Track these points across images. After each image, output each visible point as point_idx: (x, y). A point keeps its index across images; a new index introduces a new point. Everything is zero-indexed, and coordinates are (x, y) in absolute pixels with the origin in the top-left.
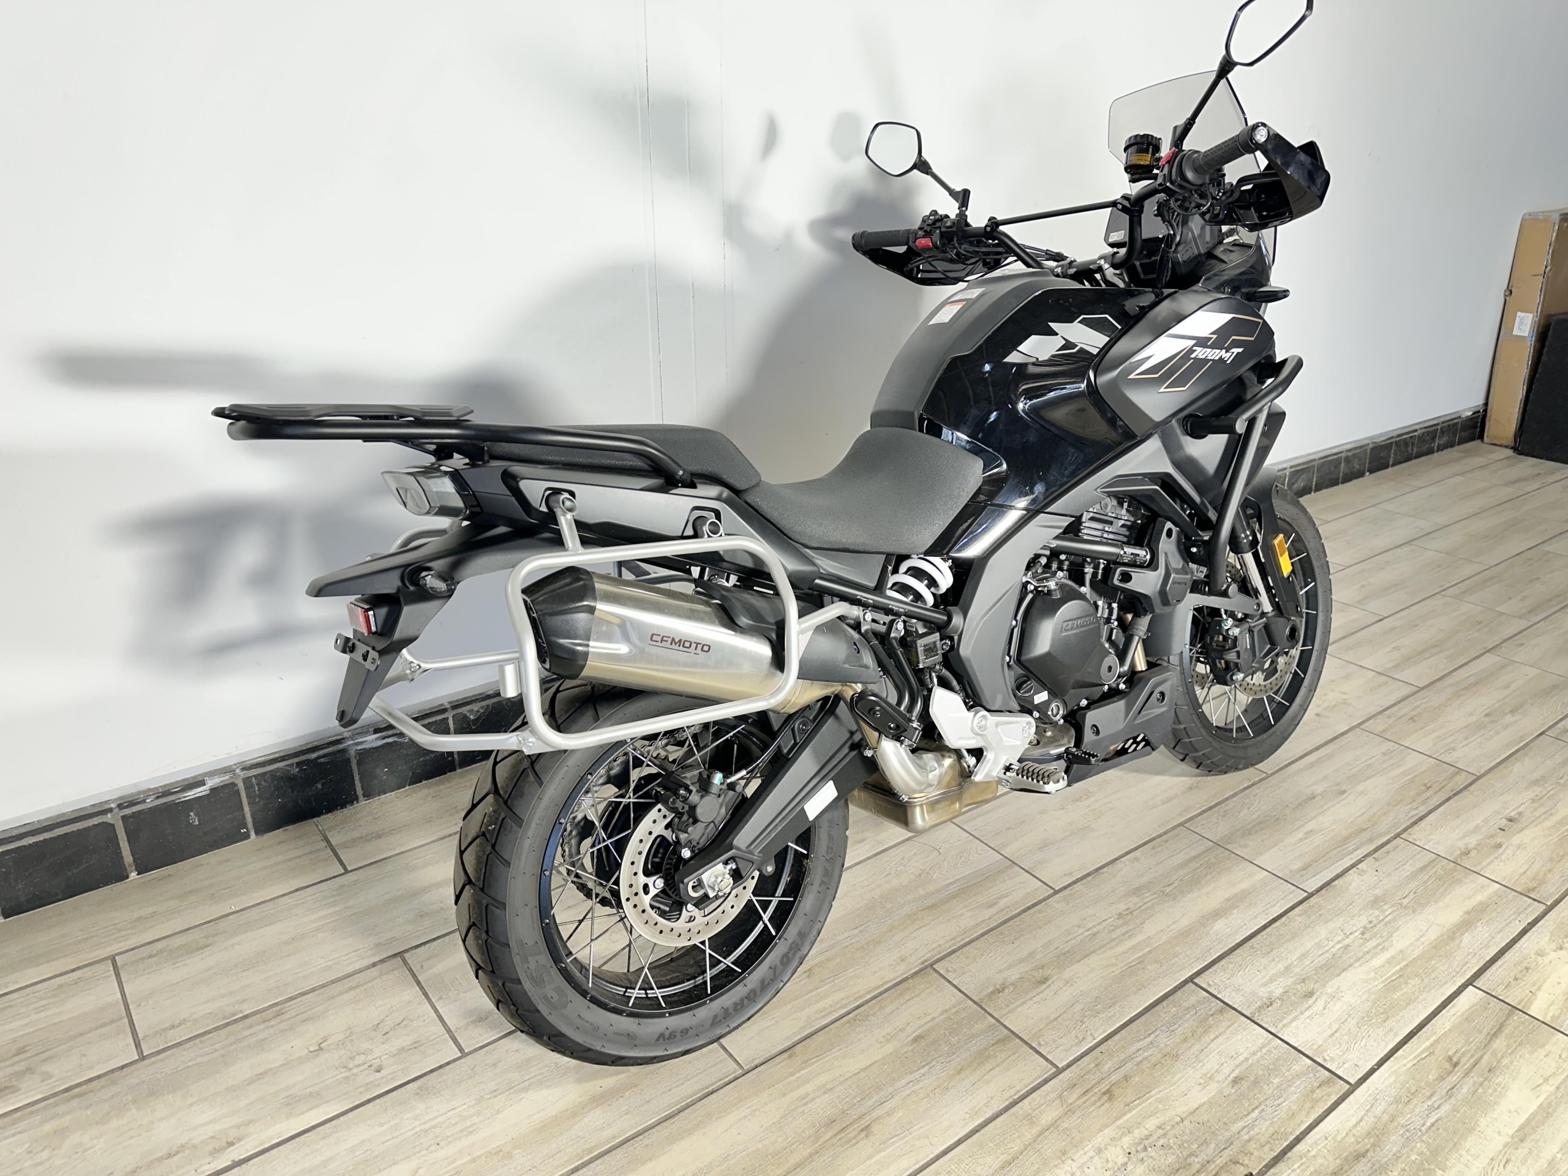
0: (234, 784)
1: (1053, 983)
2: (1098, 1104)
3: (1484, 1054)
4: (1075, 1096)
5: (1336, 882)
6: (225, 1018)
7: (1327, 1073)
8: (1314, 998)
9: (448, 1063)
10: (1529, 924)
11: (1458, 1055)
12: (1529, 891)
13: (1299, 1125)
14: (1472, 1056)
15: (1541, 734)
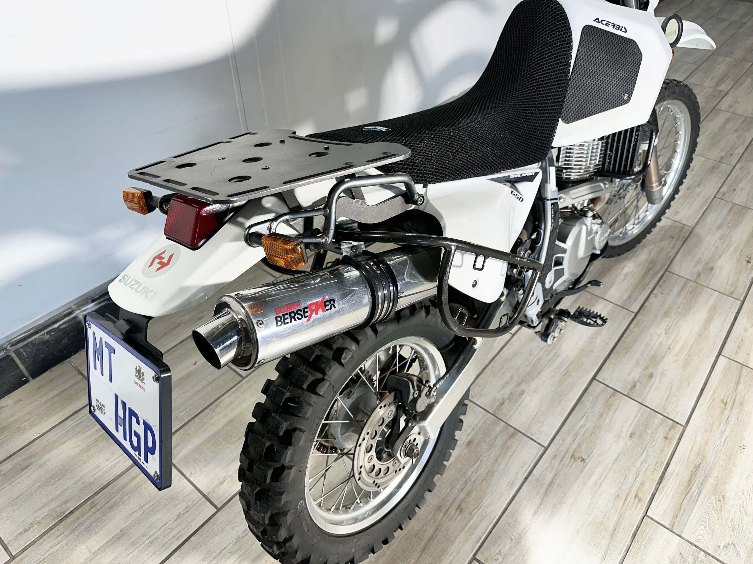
0: (9, 356)
1: (527, 393)
2: (570, 464)
3: (736, 395)
4: (558, 462)
5: (646, 304)
6: (58, 516)
7: (671, 422)
8: (653, 378)
9: (211, 518)
10: (736, 313)
11: (726, 397)
12: (732, 293)
13: (666, 456)
14: (732, 397)
15: (715, 197)
